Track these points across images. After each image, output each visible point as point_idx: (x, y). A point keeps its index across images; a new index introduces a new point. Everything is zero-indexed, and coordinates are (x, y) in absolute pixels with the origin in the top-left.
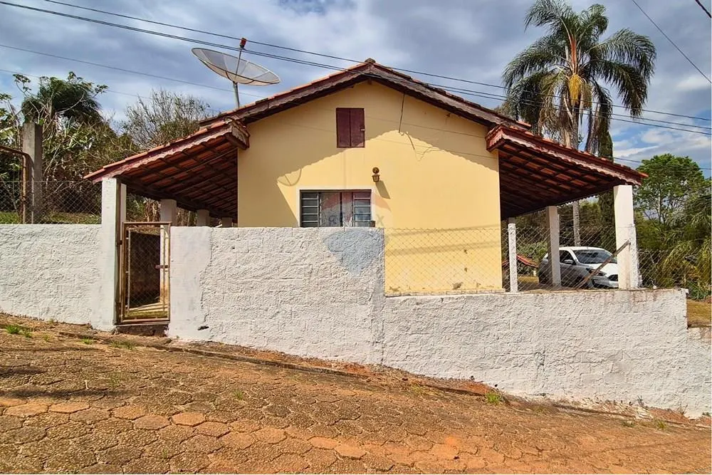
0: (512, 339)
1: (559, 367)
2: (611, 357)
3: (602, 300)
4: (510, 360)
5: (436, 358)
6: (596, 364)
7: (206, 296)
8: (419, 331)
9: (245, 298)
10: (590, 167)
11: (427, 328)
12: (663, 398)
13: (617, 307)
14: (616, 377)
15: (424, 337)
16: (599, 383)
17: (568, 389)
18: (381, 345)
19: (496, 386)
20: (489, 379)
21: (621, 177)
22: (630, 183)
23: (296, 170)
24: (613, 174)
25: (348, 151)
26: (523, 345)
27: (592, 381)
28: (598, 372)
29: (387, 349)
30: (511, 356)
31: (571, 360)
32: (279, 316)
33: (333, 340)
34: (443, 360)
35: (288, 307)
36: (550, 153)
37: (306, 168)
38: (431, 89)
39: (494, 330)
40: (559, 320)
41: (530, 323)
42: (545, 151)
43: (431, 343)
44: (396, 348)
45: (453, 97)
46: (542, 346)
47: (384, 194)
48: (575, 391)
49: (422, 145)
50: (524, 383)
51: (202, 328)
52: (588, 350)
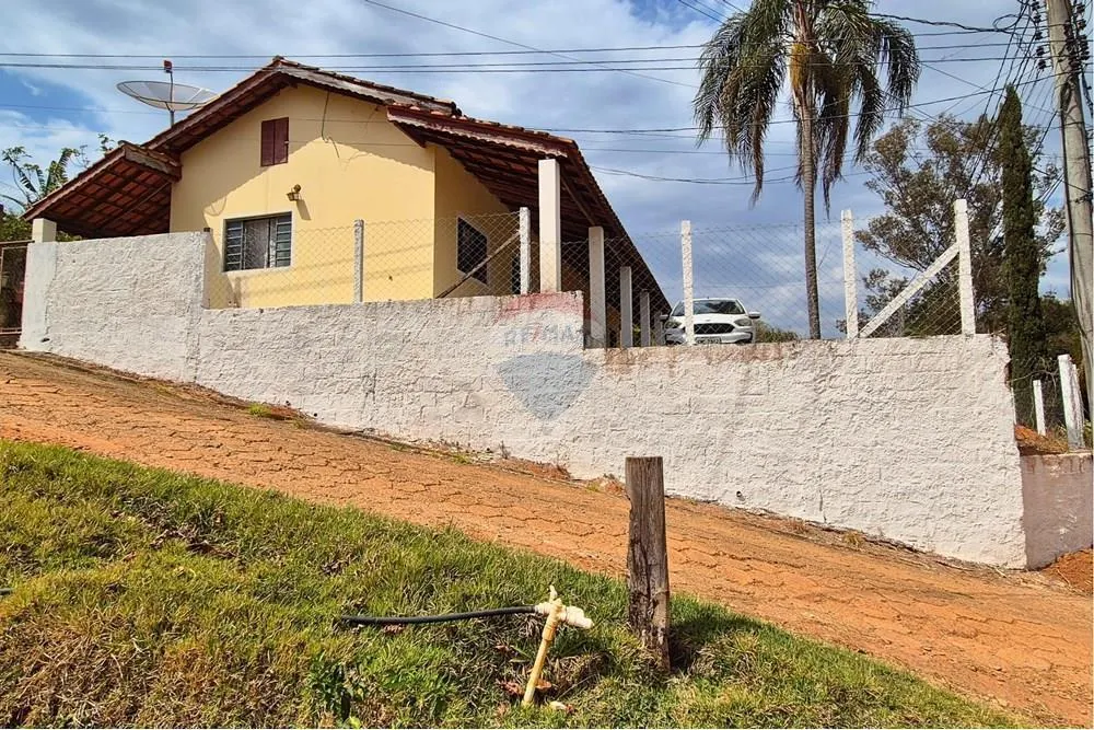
0: (337, 359)
1: (393, 397)
2: (465, 386)
3: (455, 309)
4: (334, 384)
5: (250, 378)
6: (443, 395)
7: (50, 310)
8: (235, 346)
9: (79, 310)
10: (496, 141)
11: (242, 344)
12: (540, 448)
13: (476, 317)
14: (471, 413)
15: (240, 354)
16: (447, 420)
17: (403, 426)
18: (195, 361)
19: (316, 415)
20: (308, 406)
21: (537, 148)
22: (551, 156)
23: (221, 198)
24: (527, 146)
25: (272, 169)
26: (349, 367)
27: (439, 417)
28: (446, 405)
29: (202, 366)
30: (335, 379)
31: (411, 387)
32: (106, 329)
33: (151, 355)
34: (258, 381)
35: (114, 319)
36: (444, 130)
37: (231, 194)
38: (339, 78)
39: (316, 348)
40: (396, 335)
41: (359, 337)
42: (439, 128)
43: (246, 360)
44: (210, 365)
45: (362, 84)
46: (372, 368)
47: (305, 215)
48: (414, 428)
49: (347, 151)
50: (348, 415)
51: (45, 340)
52: (432, 376)
